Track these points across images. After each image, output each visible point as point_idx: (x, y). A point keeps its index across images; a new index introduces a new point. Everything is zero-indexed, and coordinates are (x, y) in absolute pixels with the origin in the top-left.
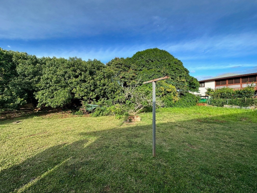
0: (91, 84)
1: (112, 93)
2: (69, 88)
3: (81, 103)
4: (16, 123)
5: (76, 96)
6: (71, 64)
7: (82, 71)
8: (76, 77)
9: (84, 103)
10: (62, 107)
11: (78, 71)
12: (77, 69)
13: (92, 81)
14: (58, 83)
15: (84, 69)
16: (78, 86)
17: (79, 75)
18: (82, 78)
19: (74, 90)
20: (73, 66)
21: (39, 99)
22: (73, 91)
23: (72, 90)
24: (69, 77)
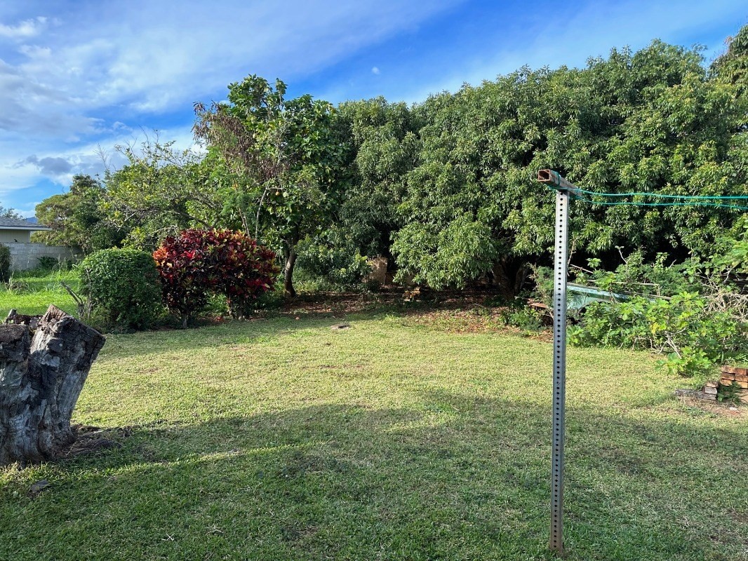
0: (591, 183)
1: (712, 225)
2: (494, 209)
3: (531, 277)
4: (337, 328)
5: (520, 245)
6: (503, 109)
7: (548, 124)
8: (523, 159)
9: (541, 277)
10: (460, 288)
11: (531, 133)
12: (526, 125)
13: (595, 167)
14: (453, 193)
15: (556, 115)
16: (530, 200)
17: (533, 149)
18: (549, 159)
19: (511, 216)
20: (512, 113)
21: (399, 253)
22: (505, 222)
23: (505, 217)
24: (495, 164)
